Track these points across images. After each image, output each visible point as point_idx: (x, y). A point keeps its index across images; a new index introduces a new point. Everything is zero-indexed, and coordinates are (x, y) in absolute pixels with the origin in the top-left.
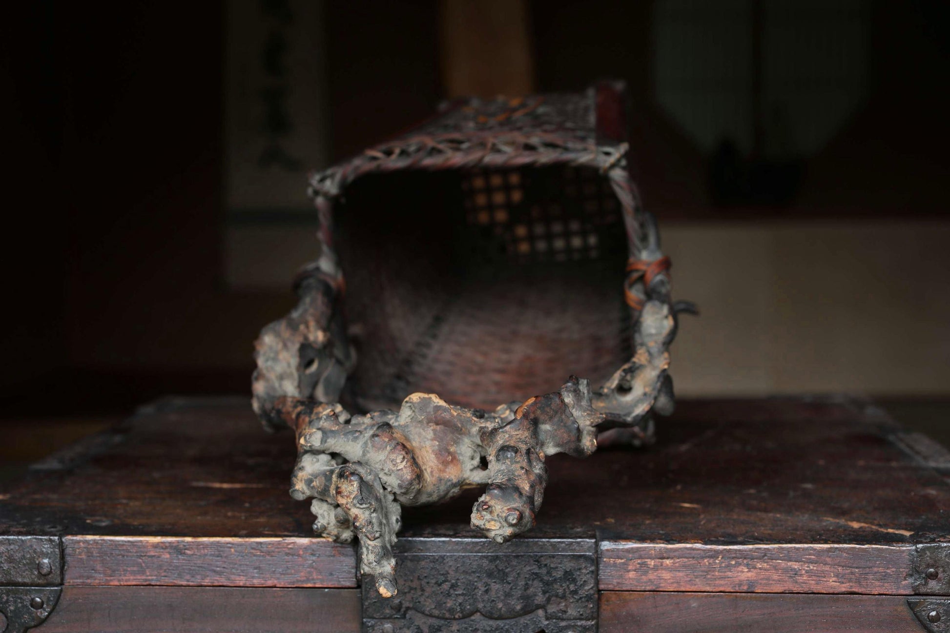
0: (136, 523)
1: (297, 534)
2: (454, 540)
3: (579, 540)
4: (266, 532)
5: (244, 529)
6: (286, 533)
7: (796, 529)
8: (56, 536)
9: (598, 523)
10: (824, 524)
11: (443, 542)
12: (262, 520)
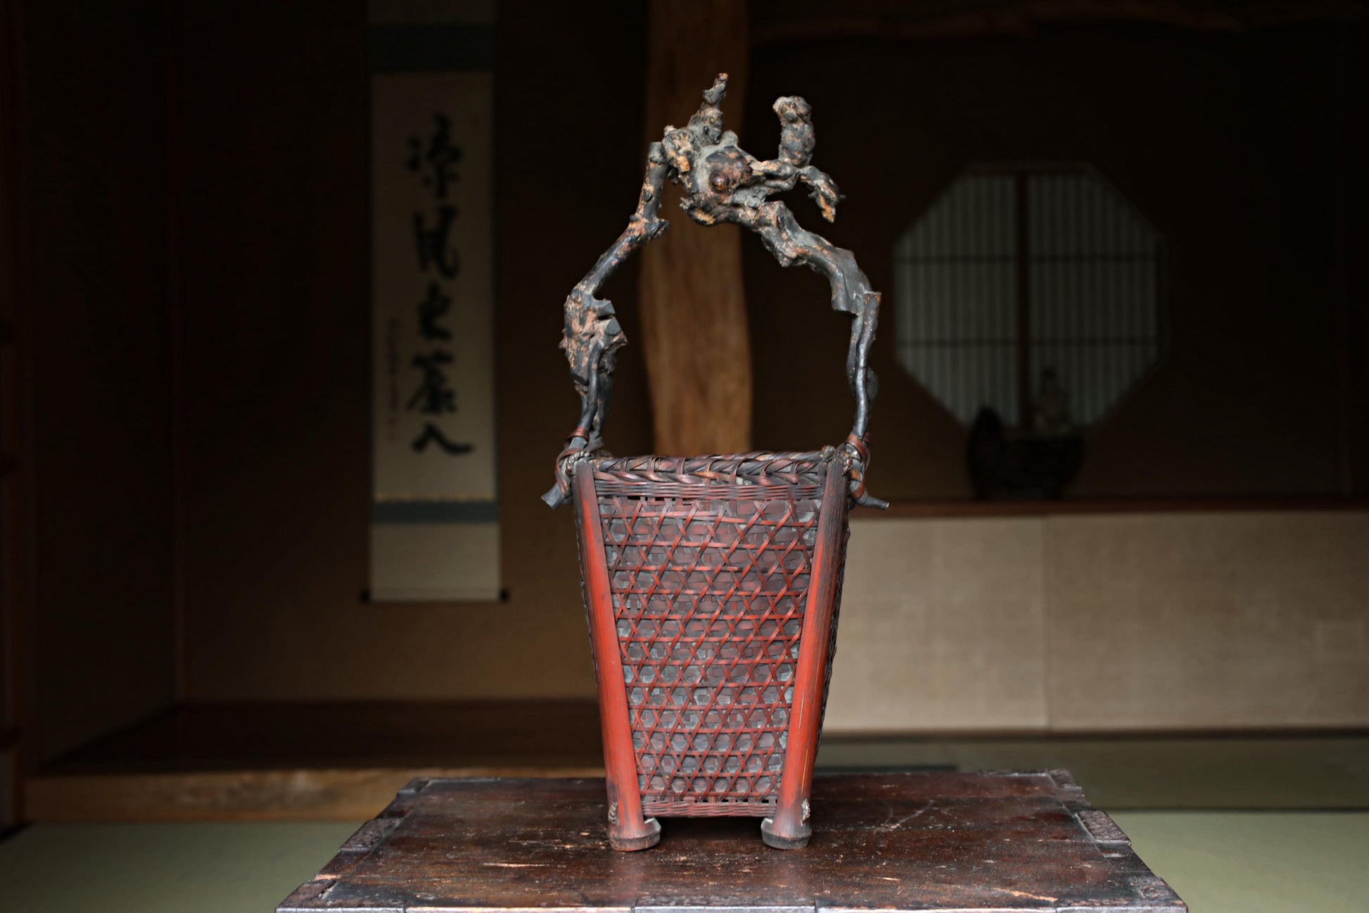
0: (456, 897)
1: (585, 904)
2: (707, 908)
3: (802, 907)
4: (562, 904)
5: (543, 901)
6: (577, 904)
7: (969, 898)
8: (400, 907)
9: (817, 894)
10: (992, 893)
11: (700, 910)
12: (555, 894)
